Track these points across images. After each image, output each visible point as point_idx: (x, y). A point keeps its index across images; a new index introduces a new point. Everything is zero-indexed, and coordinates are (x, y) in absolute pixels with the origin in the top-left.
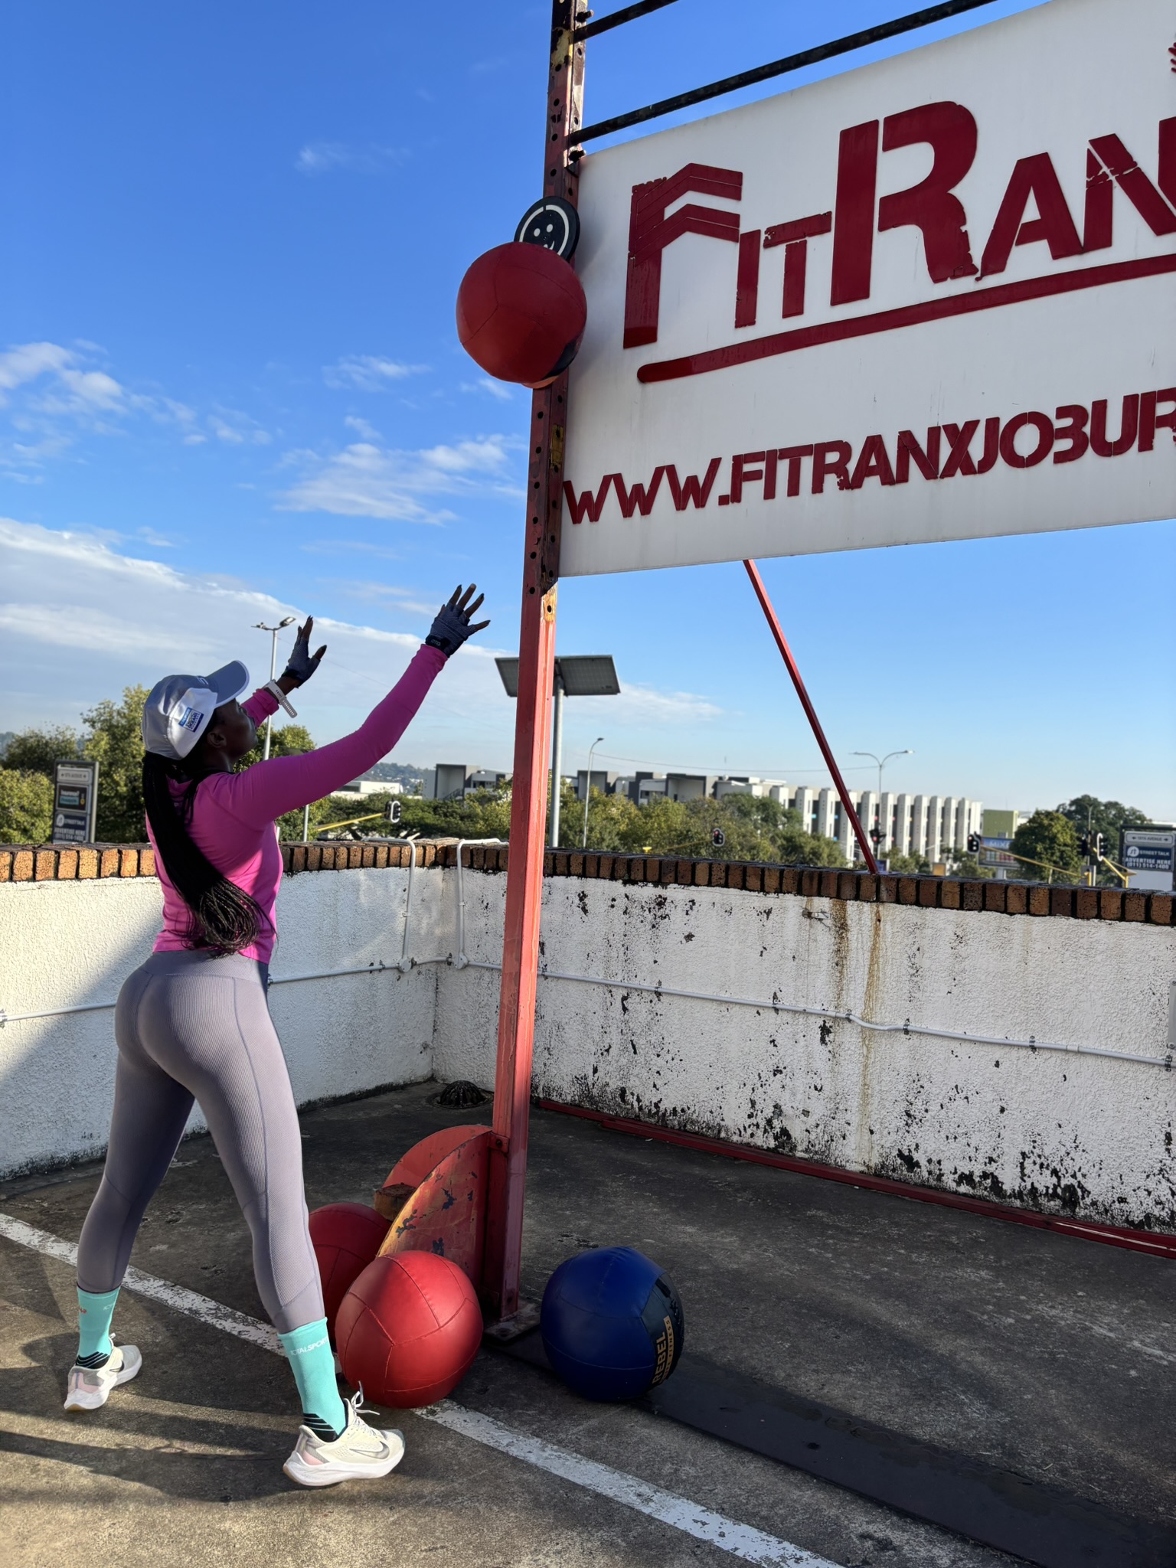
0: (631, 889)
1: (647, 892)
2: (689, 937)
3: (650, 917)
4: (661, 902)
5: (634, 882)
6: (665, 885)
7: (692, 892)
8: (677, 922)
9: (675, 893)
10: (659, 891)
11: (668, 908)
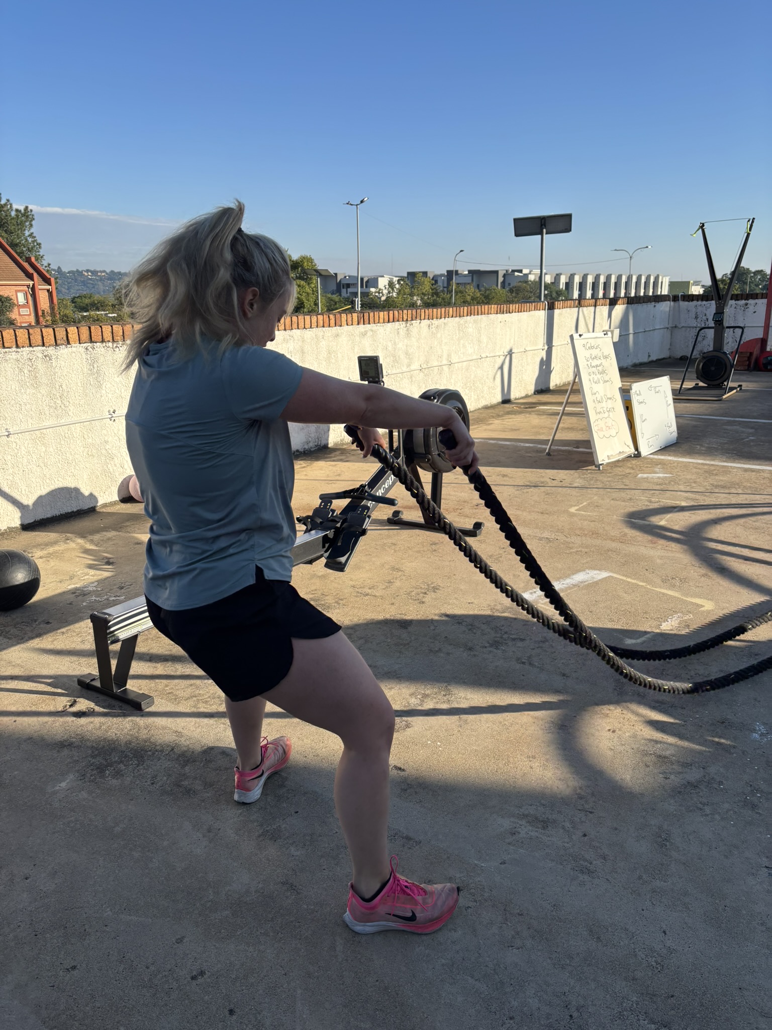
0: (737, 302)
1: (743, 302)
2: (755, 312)
3: (743, 308)
4: (746, 304)
5: (738, 300)
6: (748, 300)
7: (757, 301)
8: (751, 309)
9: (751, 302)
10: (746, 301)
11: (748, 306)
